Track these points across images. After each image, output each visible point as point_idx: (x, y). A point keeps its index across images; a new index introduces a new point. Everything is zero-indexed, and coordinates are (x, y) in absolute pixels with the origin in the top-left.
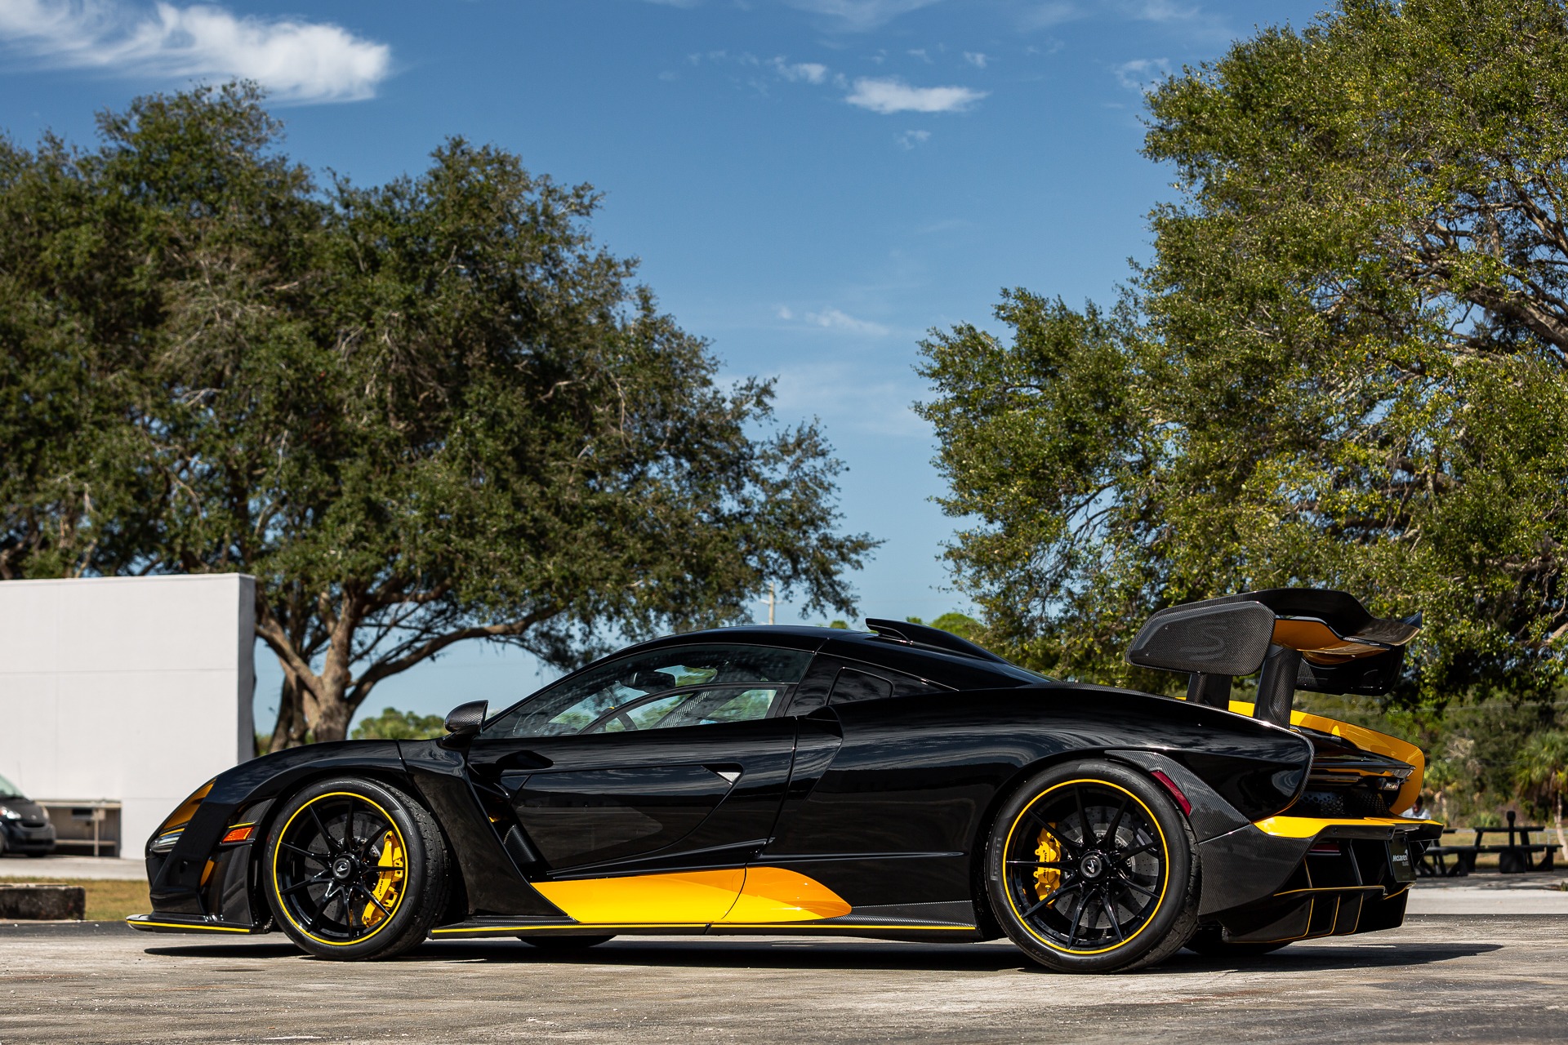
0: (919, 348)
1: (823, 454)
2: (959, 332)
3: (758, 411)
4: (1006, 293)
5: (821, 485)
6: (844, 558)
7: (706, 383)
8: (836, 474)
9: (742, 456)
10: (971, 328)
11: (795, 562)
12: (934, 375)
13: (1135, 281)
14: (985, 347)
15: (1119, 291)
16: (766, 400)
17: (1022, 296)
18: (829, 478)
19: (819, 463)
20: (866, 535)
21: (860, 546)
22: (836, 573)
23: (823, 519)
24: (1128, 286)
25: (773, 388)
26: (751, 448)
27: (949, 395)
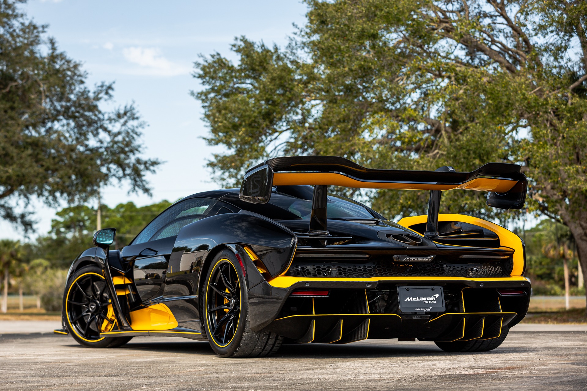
0: (194, 65)
1: (137, 118)
2: (213, 56)
3: (106, 97)
4: (236, 39)
5: (136, 133)
6: (147, 169)
7: (82, 82)
8: (143, 128)
9: (99, 119)
11: (124, 170)
12: (200, 76)
13: (295, 34)
14: (225, 64)
15: (288, 38)
16: (110, 92)
17: (244, 40)
18: (139, 130)
19: (135, 123)
20: (157, 159)
21: (154, 163)
22: (144, 176)
23: (137, 150)
24: (292, 36)
25: (114, 86)
26: (103, 115)
27: (207, 87)
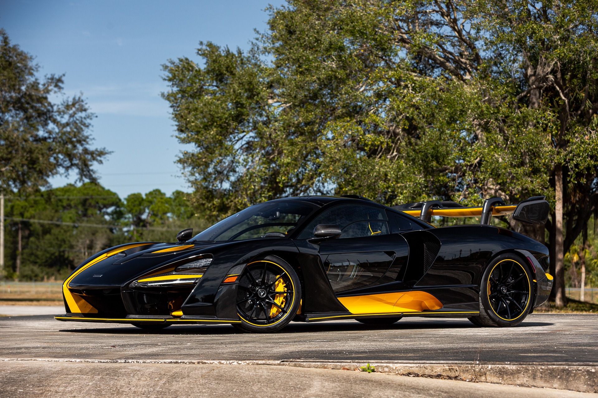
1: (85, 110)
3: (56, 89)
4: (201, 43)
5: (84, 125)
6: (94, 159)
7: (32, 74)
8: (91, 119)
9: (48, 111)
10: (187, 59)
11: (71, 160)
13: (257, 39)
14: (193, 67)
15: (251, 43)
16: (60, 84)
17: (210, 45)
18: (88, 121)
19: (83, 114)
20: (104, 149)
21: (101, 153)
22: (91, 165)
23: (85, 141)
24: (254, 41)
25: (63, 79)
26: (52, 107)
27: (175, 89)
